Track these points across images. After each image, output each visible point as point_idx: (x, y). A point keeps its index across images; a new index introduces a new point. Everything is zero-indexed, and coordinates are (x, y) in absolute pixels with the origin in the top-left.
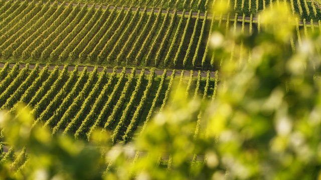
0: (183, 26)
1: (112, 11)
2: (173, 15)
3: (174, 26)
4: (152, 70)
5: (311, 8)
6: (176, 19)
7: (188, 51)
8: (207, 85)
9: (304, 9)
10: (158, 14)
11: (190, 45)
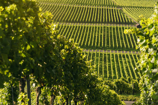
0: (70, 9)
1: (48, 5)
2: (67, 6)
3: (67, 9)
4: (58, 23)
5: (111, 3)
6: (68, 7)
7: (70, 17)
8: (75, 27)
9: (109, 3)
10: (62, 6)
11: (71, 15)
